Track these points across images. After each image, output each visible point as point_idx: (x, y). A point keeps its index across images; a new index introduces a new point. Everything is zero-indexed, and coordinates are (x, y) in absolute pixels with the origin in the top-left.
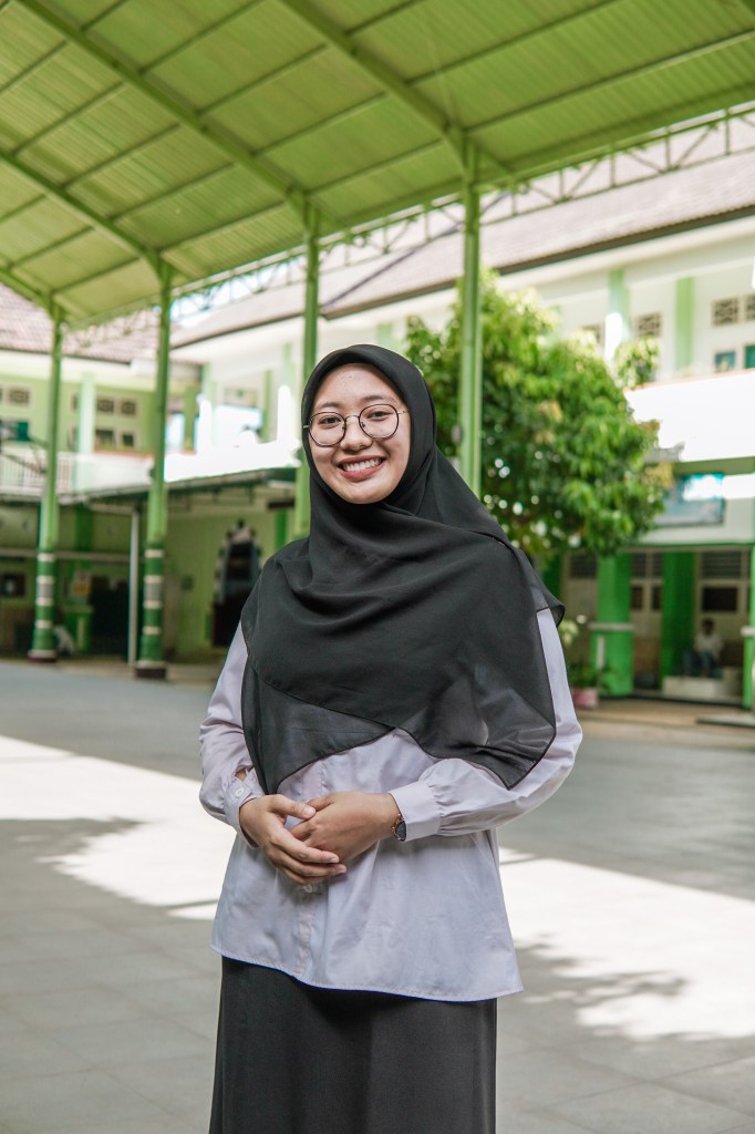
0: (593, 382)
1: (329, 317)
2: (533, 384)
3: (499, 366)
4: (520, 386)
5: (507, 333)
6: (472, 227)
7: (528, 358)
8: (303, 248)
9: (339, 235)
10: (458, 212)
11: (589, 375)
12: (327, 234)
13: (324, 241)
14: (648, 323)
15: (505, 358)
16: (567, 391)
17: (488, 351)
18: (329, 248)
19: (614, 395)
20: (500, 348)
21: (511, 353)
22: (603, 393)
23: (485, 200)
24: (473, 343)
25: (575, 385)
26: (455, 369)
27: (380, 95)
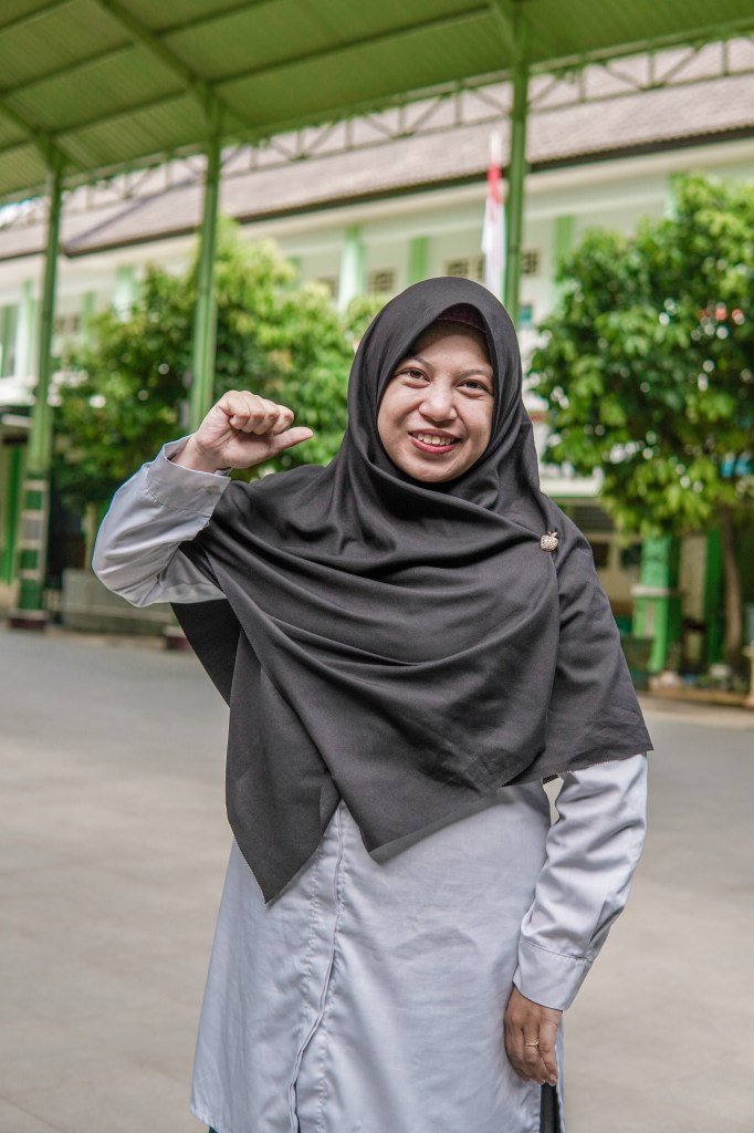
0: (324, 335)
1: (73, 254)
2: (267, 334)
3: (233, 315)
4: (253, 335)
5: (242, 283)
6: (212, 179)
7: (262, 309)
8: (48, 188)
9: (82, 177)
10: (200, 163)
11: (319, 329)
12: (70, 175)
13: (69, 181)
14: (384, 279)
15: (239, 307)
16: (299, 341)
17: (224, 299)
18: (73, 189)
19: (343, 348)
20: (235, 298)
21: (246, 301)
22: (334, 346)
23: (226, 152)
24: (208, 292)
25: (307, 337)
26: (191, 314)
27: (127, 44)
